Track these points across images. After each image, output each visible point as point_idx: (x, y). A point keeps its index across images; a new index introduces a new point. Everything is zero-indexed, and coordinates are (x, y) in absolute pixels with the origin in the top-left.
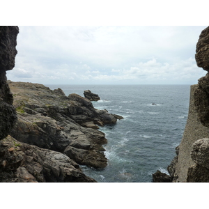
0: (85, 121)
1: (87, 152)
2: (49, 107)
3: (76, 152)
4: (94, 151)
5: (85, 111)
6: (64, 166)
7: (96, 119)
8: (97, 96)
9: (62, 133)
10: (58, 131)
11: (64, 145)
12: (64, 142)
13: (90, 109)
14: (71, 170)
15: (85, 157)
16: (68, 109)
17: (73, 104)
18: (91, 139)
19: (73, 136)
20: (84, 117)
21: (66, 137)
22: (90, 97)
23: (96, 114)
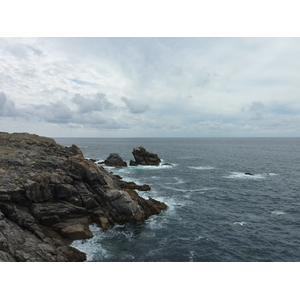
7: (100, 212)
8: (154, 156)
16: (22, 193)
17: (46, 179)
22: (141, 159)
23: (103, 200)
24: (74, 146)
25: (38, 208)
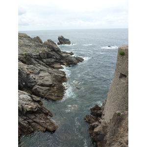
0: (53, 63)
1: (49, 90)
2: (25, 54)
3: (40, 90)
4: (55, 87)
5: (54, 56)
6: (25, 104)
7: (62, 61)
8: (68, 40)
9: (31, 75)
10: (28, 75)
11: (33, 84)
12: (33, 82)
13: (58, 54)
14: (30, 107)
15: (46, 93)
16: (39, 55)
17: (44, 51)
18: (54, 79)
19: (41, 76)
20: (53, 60)
21: (35, 79)
22: (63, 41)
23: (62, 57)
24: (38, 37)
25: (45, 60)
